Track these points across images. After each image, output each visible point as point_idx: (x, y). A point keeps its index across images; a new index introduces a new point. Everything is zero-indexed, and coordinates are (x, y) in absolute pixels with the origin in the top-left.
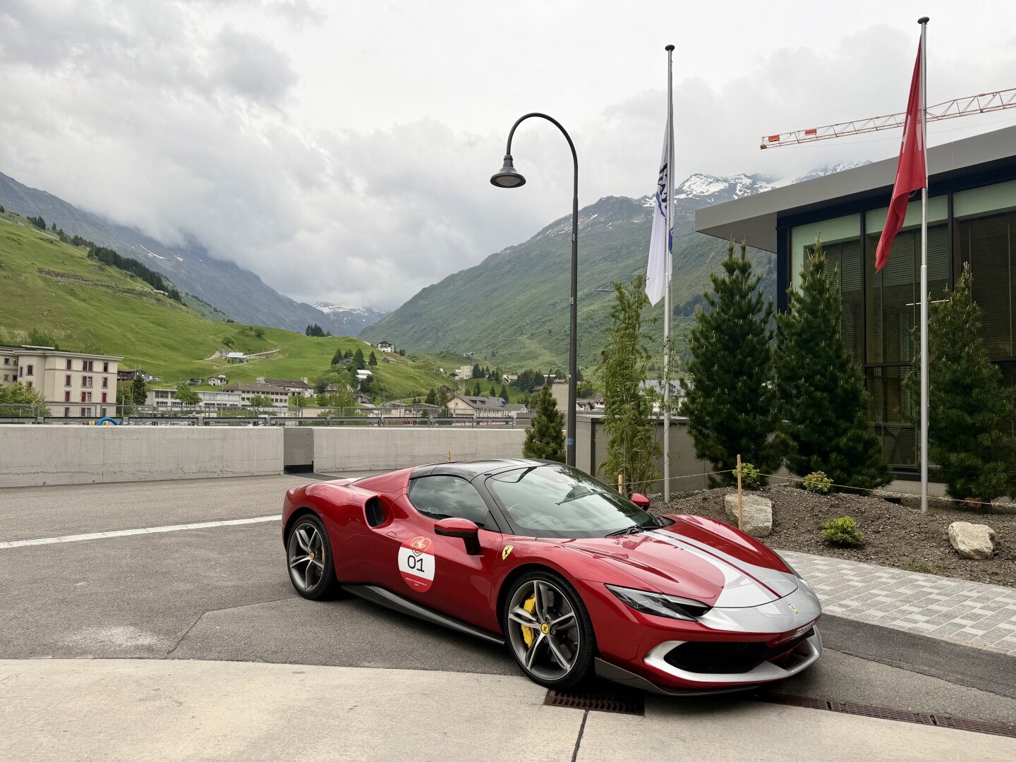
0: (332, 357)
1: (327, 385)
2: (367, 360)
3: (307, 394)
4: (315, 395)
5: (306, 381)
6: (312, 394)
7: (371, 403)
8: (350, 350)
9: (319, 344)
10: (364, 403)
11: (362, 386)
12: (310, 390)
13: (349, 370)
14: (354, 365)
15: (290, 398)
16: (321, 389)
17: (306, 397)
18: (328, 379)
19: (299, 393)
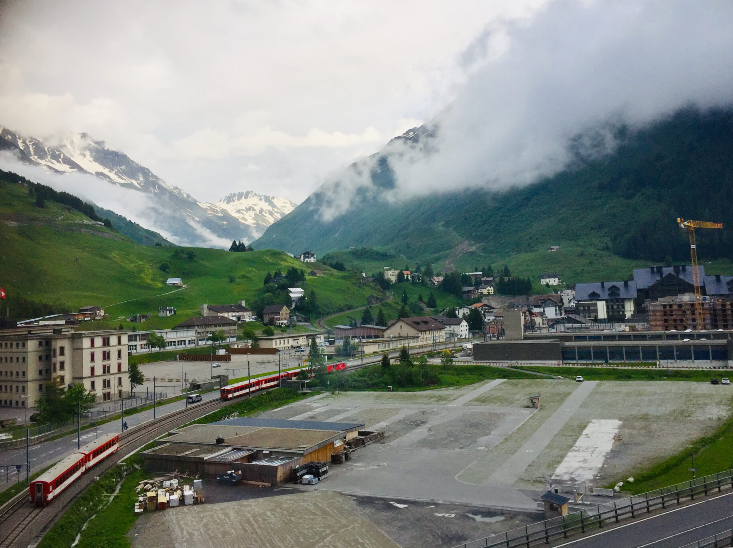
1: (265, 307)
4: (254, 317)
5: (243, 304)
7: (306, 321)
10: (300, 321)
11: (296, 305)
12: (248, 313)
13: (281, 289)
14: (285, 285)
16: (259, 312)
18: (264, 301)
19: (239, 317)
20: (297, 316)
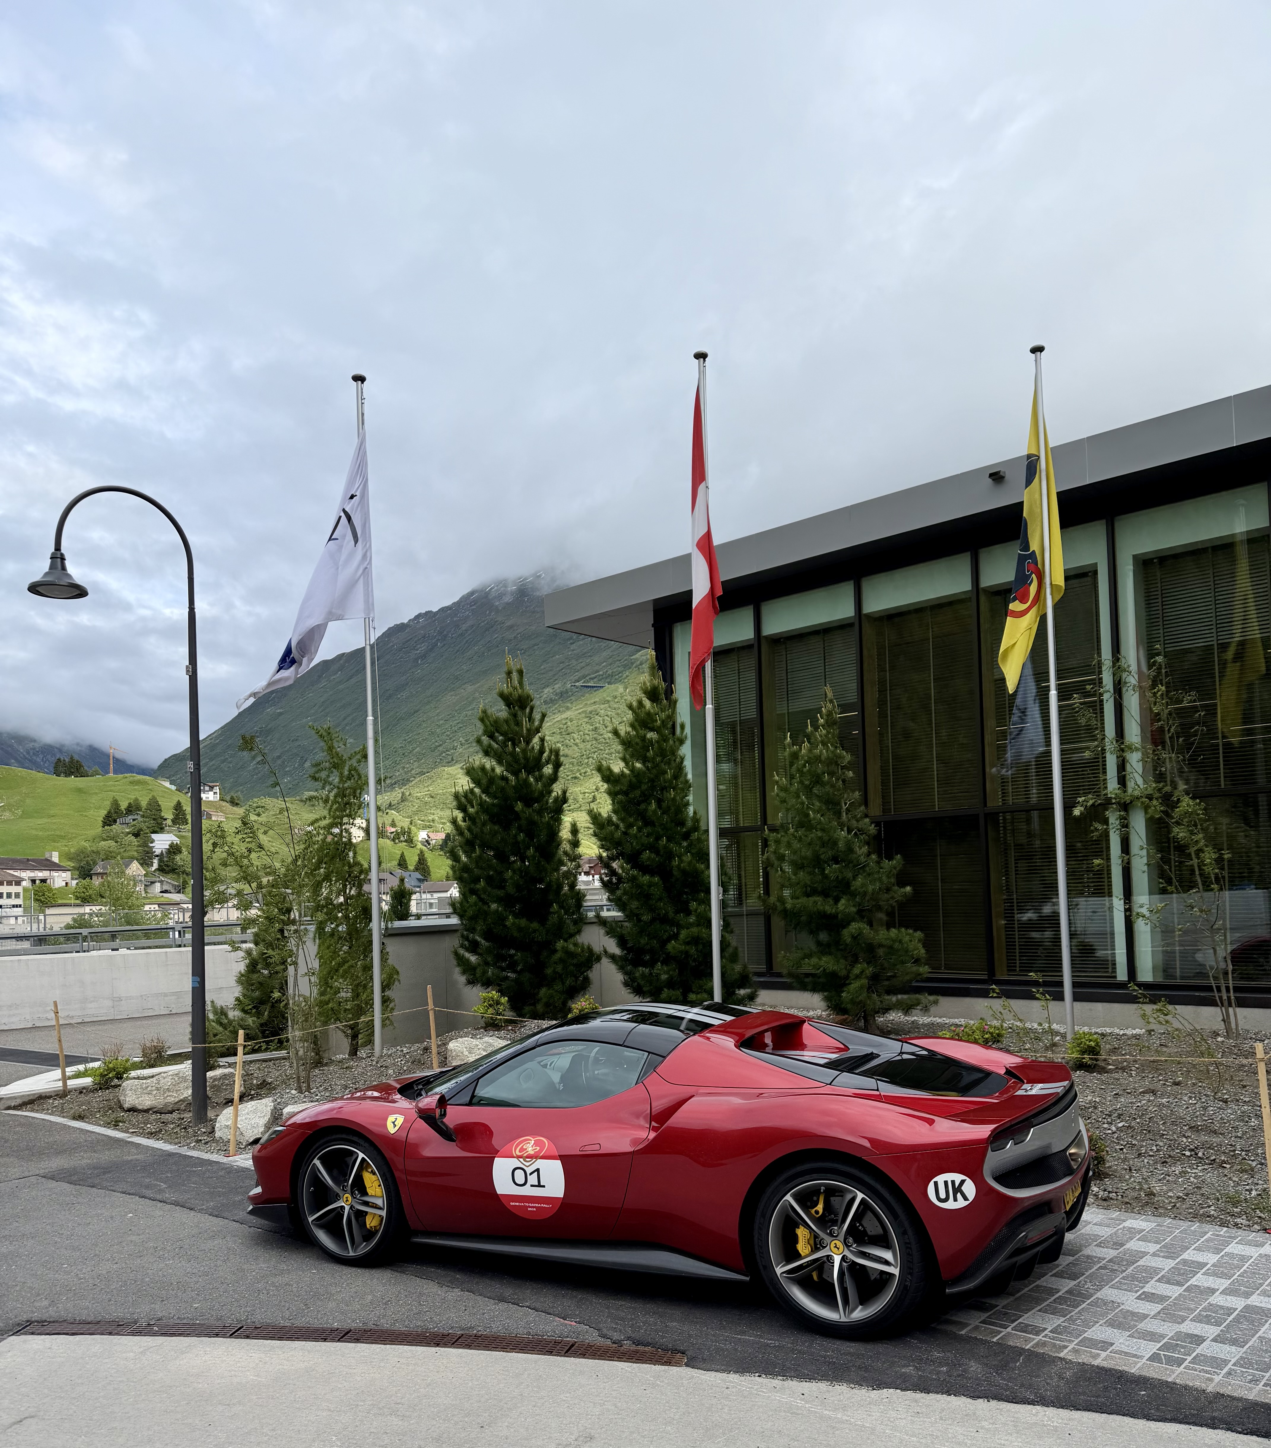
0: (104, 813)
1: (95, 863)
2: (168, 815)
3: (59, 879)
4: (74, 882)
5: (55, 859)
6: (69, 880)
7: (179, 892)
8: (136, 800)
9: (80, 791)
10: (166, 892)
11: (161, 861)
12: (64, 875)
13: (136, 835)
14: (143, 826)
15: (25, 890)
16: (85, 873)
17: (57, 886)
18: (98, 853)
19: (43, 881)
20: (161, 882)
